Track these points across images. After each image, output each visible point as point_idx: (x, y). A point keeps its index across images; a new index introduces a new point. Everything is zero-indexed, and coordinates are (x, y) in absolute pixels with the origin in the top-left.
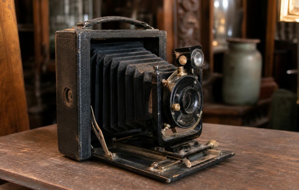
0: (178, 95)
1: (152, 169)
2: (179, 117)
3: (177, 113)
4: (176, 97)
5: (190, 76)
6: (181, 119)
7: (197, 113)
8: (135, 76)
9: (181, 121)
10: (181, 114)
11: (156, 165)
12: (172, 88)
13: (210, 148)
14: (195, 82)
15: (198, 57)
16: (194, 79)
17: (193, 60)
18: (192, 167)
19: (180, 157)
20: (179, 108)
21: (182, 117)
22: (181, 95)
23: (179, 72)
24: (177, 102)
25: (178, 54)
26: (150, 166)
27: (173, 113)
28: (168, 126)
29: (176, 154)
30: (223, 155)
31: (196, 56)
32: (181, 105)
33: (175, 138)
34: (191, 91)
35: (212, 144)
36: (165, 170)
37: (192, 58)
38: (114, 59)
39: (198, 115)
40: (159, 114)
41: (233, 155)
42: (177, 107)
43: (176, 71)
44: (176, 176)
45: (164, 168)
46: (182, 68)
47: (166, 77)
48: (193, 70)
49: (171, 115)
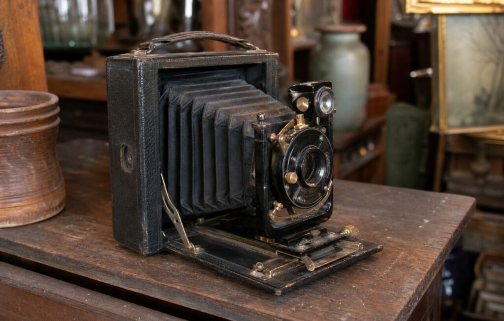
0: (294, 159)
1: (254, 273)
2: (297, 193)
3: (293, 187)
4: (292, 162)
5: (314, 128)
6: (298, 196)
7: (325, 185)
8: (230, 127)
9: (299, 198)
10: (300, 188)
11: (260, 267)
12: (285, 148)
13: (345, 238)
14: (321, 138)
15: (325, 100)
16: (319, 134)
17: (318, 104)
18: (316, 269)
19: (297, 254)
20: (296, 179)
21: (300, 192)
22: (298, 158)
23: (296, 123)
24: (292, 171)
25: (296, 95)
26: (252, 268)
27: (287, 187)
28: (279, 205)
29: (291, 248)
30: (364, 250)
31: (322, 98)
32: (299, 173)
33: (290, 223)
34: (316, 152)
35: (347, 231)
36: (274, 275)
37: (316, 101)
38: (197, 98)
39: (325, 188)
40: (265, 188)
41: (380, 250)
42: (292, 177)
43: (292, 120)
44: (290, 285)
45: (273, 272)
46: (300, 116)
47: (277, 129)
48: (318, 120)
49: (283, 190)
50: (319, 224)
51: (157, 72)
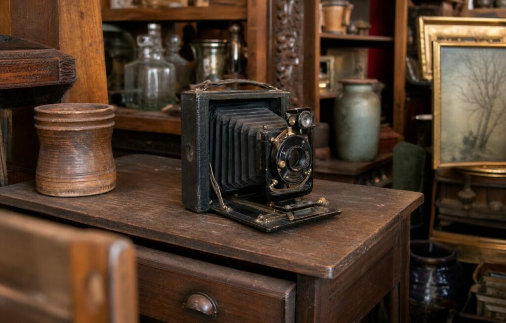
0: (284, 153)
1: (258, 221)
2: (286, 174)
3: (284, 170)
4: (283, 155)
5: (298, 136)
6: (287, 176)
7: (305, 171)
8: (249, 134)
9: (287, 177)
10: (288, 171)
11: (261, 217)
12: (279, 146)
13: (320, 205)
14: (303, 142)
15: (306, 119)
16: (302, 139)
17: (300, 121)
18: (294, 220)
19: (285, 211)
20: (284, 165)
21: (288, 174)
22: (287, 153)
23: (287, 132)
24: (283, 159)
25: (289, 115)
26: (257, 218)
27: (279, 170)
28: (276, 181)
29: (283, 208)
30: (329, 212)
31: (303, 118)
32: (287, 162)
33: (284, 193)
34: (299, 150)
35: (320, 201)
36: (268, 222)
37: (299, 119)
38: (232, 117)
39: (306, 173)
40: (266, 170)
41: (340, 213)
42: (282, 164)
43: (285, 130)
44: (277, 227)
45: (268, 220)
46: (290, 128)
47: (275, 135)
48: (301, 131)
49: (277, 171)
50: (303, 196)
51: (208, 101)
